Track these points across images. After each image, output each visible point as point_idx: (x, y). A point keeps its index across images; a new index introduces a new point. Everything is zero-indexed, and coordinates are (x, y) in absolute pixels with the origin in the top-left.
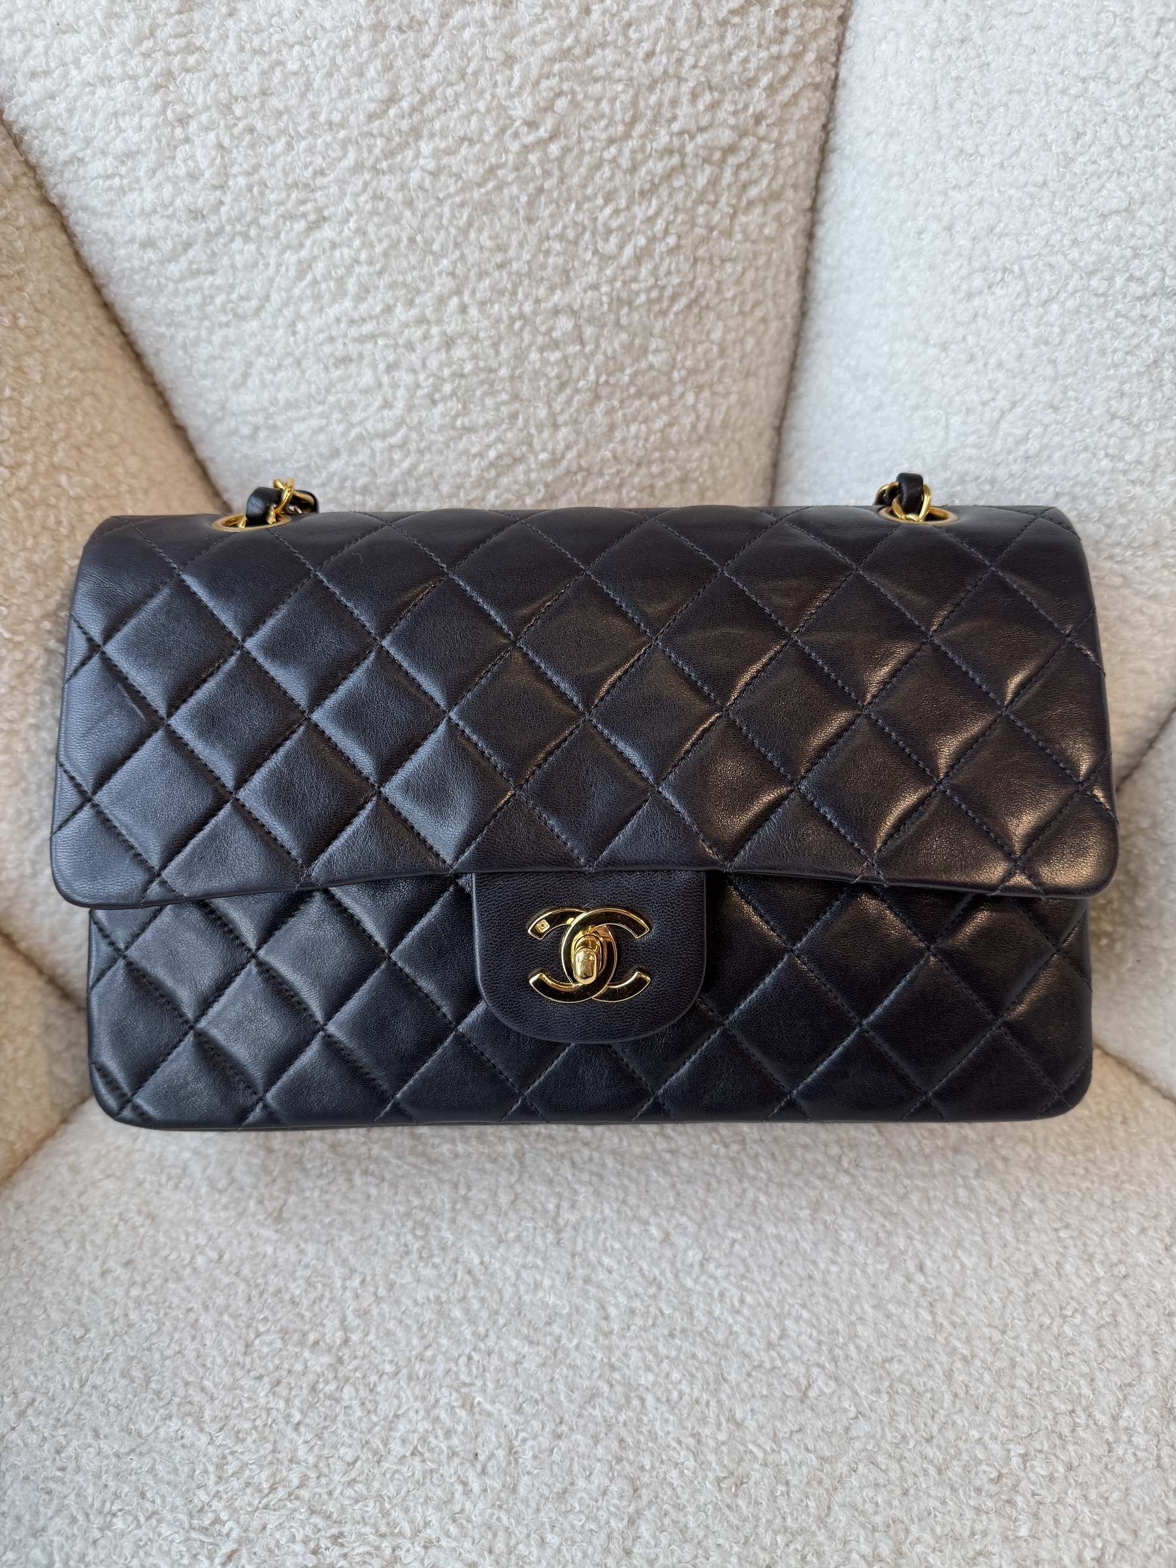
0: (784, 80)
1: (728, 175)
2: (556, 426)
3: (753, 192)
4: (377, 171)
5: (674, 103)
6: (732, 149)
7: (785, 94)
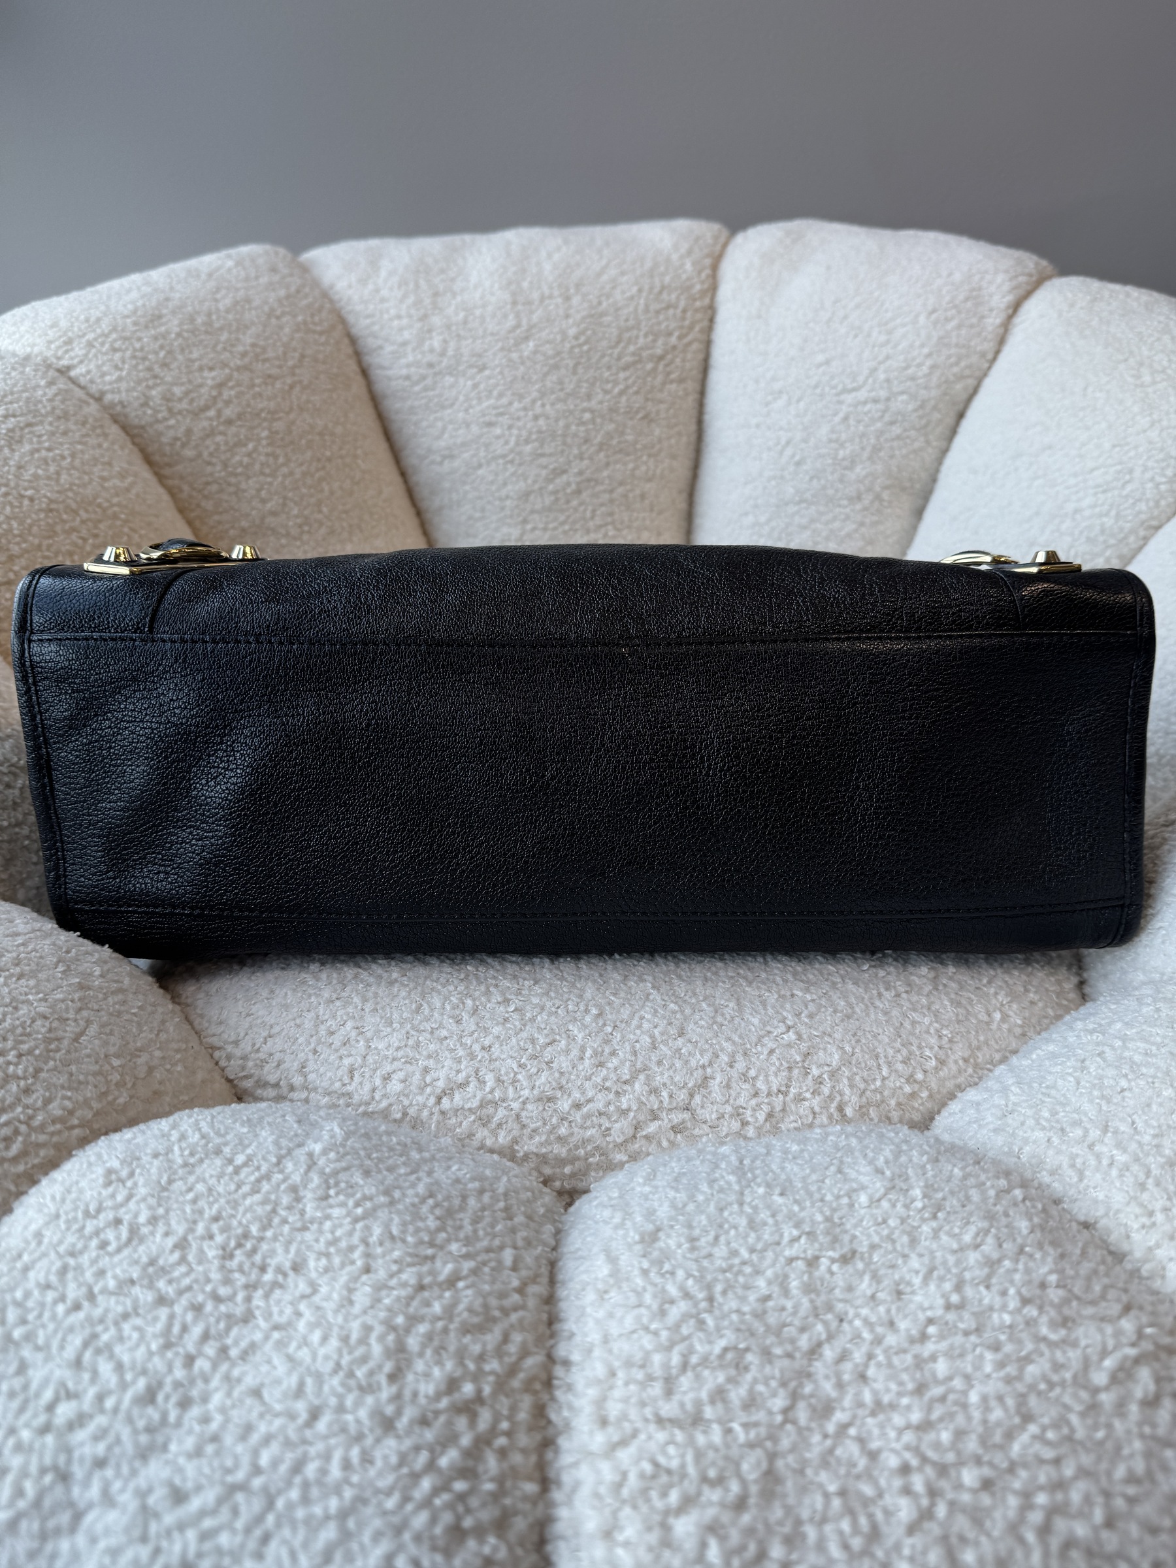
0: (686, 335)
1: (661, 367)
2: (582, 459)
3: (673, 376)
4: (510, 351)
5: (637, 337)
6: (661, 358)
7: (686, 340)
